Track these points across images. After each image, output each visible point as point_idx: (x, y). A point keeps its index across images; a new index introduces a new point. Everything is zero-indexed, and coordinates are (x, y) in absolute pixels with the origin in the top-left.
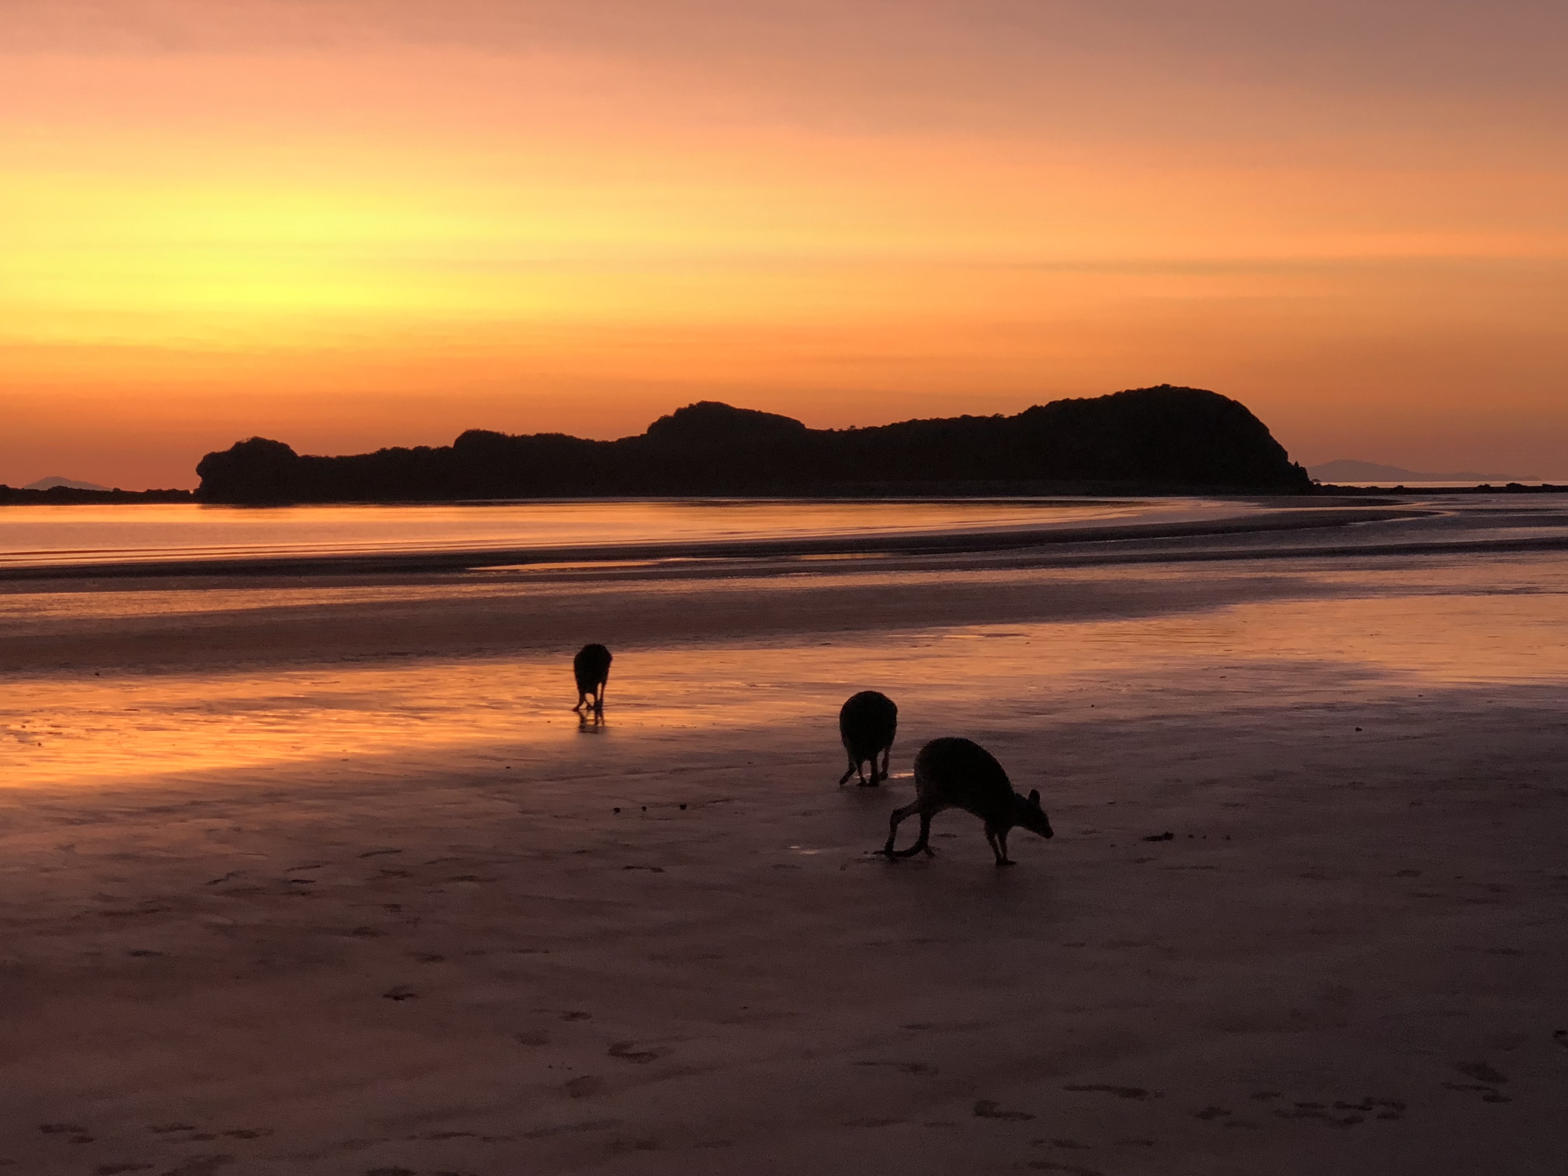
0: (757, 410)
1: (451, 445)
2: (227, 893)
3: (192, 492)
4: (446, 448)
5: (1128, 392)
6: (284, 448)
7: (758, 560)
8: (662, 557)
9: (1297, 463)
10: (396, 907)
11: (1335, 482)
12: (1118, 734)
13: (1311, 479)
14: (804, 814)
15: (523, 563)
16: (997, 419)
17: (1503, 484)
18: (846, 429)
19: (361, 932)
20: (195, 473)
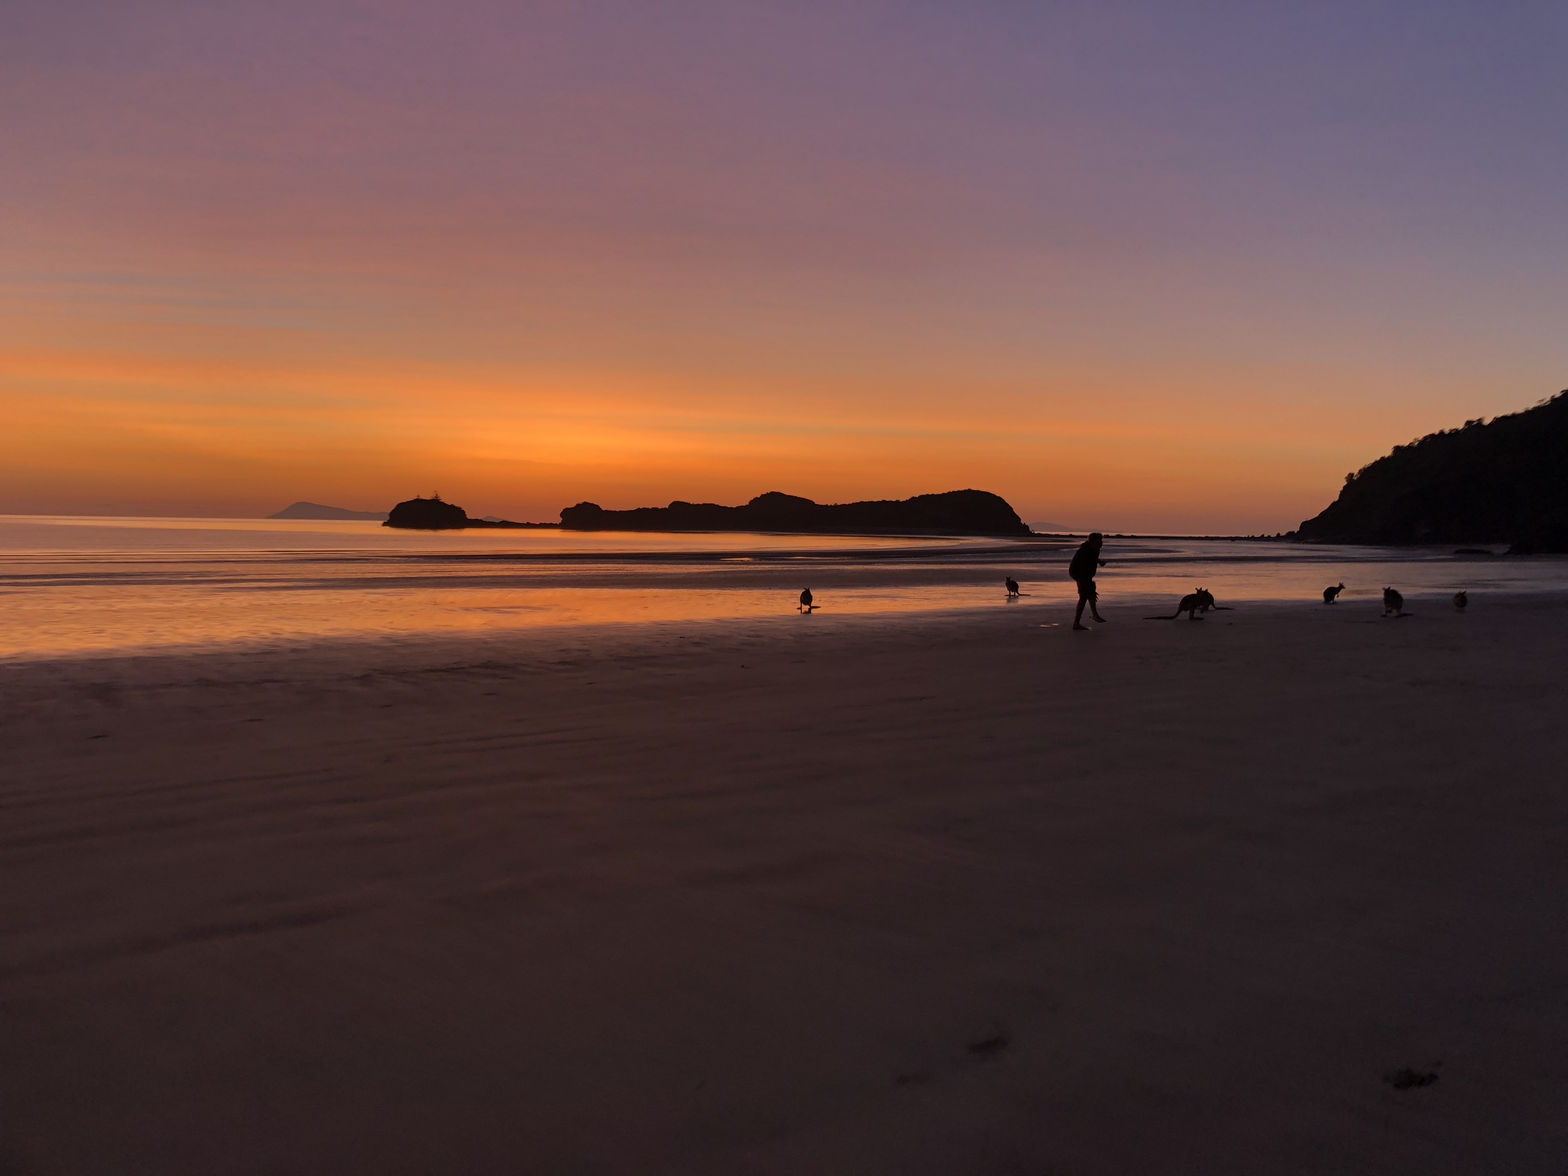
0: (794, 496)
1: (668, 507)
4: (665, 508)
5: (953, 492)
9: (1025, 524)
11: (1042, 531)
13: (1030, 530)
16: (898, 502)
17: (1114, 534)
18: (834, 505)
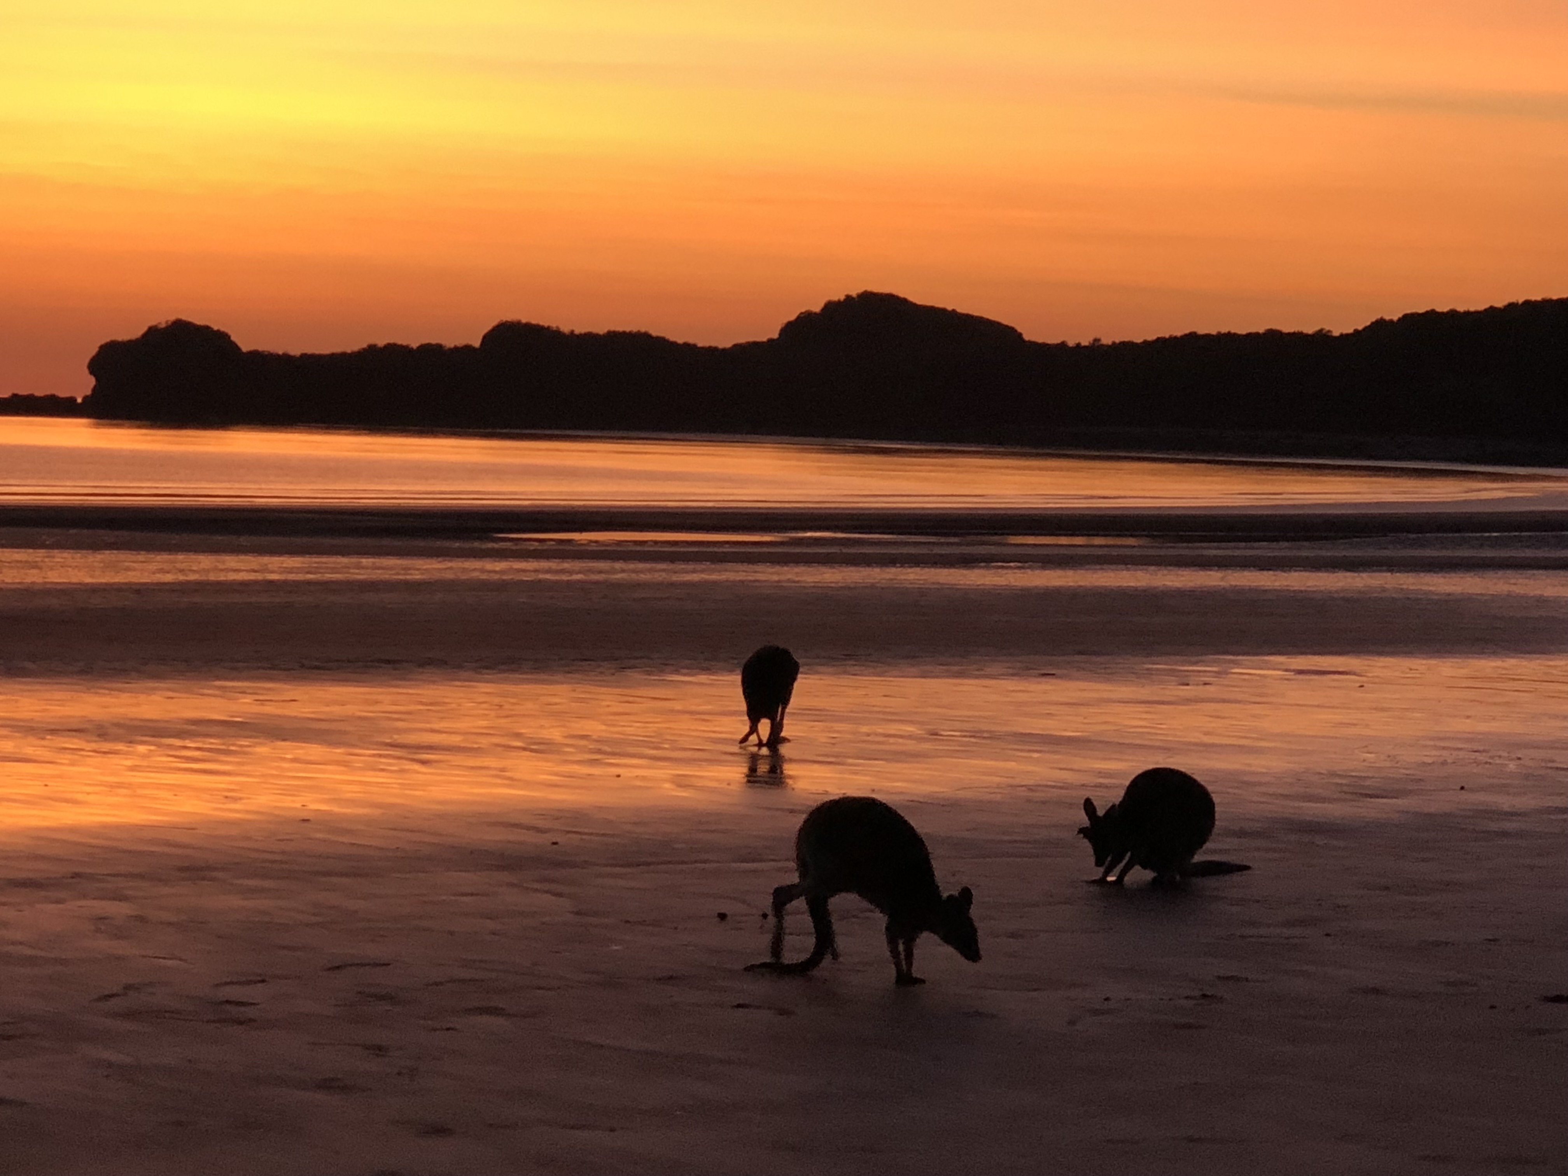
0: (950, 308)
1: (477, 344)
2: (129, 1015)
3: (79, 400)
4: (468, 348)
5: (1527, 303)
6: (222, 338)
7: (943, 540)
8: (795, 529)
10: (379, 1050)
12: (1505, 834)
14: (1013, 935)
15: (581, 530)
16: (1322, 338)
18: (1087, 344)
19: (326, 1085)
20: (87, 371)
